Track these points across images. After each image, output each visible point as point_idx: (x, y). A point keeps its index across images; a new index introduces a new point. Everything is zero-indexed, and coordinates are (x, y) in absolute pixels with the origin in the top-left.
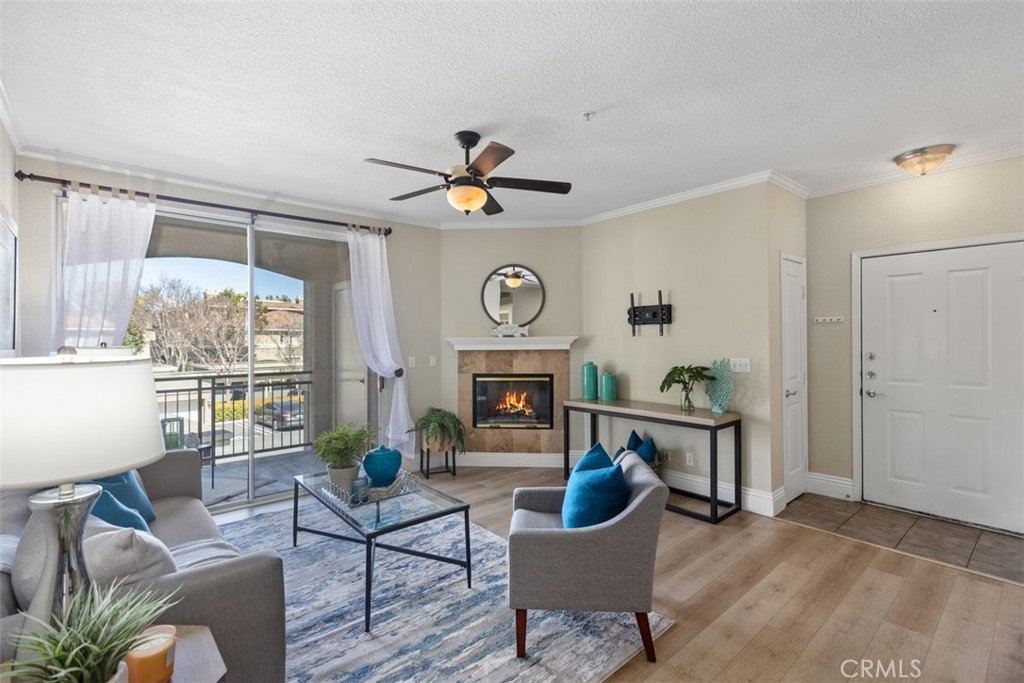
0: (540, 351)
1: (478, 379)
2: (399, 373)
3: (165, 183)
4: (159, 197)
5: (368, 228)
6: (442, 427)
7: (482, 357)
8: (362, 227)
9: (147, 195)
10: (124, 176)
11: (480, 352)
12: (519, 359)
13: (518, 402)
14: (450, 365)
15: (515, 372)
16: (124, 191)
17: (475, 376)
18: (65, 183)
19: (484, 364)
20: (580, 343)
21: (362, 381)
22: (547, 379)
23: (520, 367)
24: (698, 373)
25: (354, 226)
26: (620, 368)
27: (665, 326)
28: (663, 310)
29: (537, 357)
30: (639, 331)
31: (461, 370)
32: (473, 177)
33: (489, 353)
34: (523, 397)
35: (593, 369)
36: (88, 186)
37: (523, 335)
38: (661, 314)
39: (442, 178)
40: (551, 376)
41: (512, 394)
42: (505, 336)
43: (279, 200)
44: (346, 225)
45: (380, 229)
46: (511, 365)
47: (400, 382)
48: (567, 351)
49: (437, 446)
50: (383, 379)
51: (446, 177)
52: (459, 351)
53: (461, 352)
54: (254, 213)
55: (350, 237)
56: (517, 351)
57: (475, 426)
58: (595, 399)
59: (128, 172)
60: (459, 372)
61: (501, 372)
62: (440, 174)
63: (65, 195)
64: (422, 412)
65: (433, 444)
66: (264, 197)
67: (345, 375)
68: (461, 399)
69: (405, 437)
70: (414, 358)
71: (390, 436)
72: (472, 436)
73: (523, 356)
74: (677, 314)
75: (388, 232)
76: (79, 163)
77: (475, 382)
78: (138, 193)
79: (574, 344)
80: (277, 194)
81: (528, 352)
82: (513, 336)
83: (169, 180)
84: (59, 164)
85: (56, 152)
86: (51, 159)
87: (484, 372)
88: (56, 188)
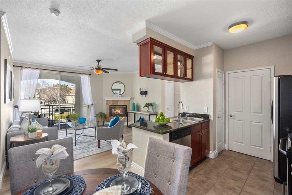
0: (124, 100)
2: (92, 105)
3: (41, 66)
4: (40, 69)
5: (85, 74)
6: (101, 116)
7: (111, 101)
8: (84, 74)
9: (38, 69)
10: (33, 65)
11: (111, 100)
13: (119, 111)
14: (105, 103)
15: (119, 105)
16: (33, 68)
17: (110, 105)
18: (22, 67)
19: (112, 103)
20: (132, 98)
21: (86, 107)
22: (125, 106)
23: (119, 103)
24: (151, 105)
26: (139, 104)
27: (146, 95)
28: (146, 92)
29: (123, 101)
30: (142, 96)
33: (113, 100)
34: (120, 110)
35: (134, 104)
36: (26, 67)
37: (120, 97)
40: (126, 106)
41: (118, 109)
42: (116, 97)
43: (66, 68)
44: (80, 73)
45: (88, 74)
47: (92, 106)
48: (130, 100)
49: (100, 120)
50: (89, 106)
53: (107, 100)
54: (60, 72)
55: (82, 76)
56: (119, 100)
57: (110, 116)
58: (134, 110)
59: (34, 64)
60: (107, 104)
61: (116, 105)
63: (22, 69)
64: (98, 113)
65: (99, 120)
66: (62, 68)
67: (84, 106)
68: (107, 110)
69: (93, 118)
70: (96, 101)
71: (90, 118)
74: (148, 93)
75: (90, 75)
76: (25, 63)
77: (110, 107)
78: (36, 68)
81: (121, 100)
83: (42, 65)
84: (21, 63)
85: (20, 61)
86: (19, 62)
87: (112, 104)
88: (20, 68)
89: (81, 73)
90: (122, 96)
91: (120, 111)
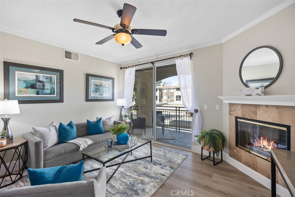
0: (277, 107)
1: (238, 120)
2: (196, 111)
5: (182, 56)
7: (239, 107)
11: (238, 104)
12: (261, 110)
15: (259, 119)
17: (237, 118)
18: (125, 68)
19: (240, 112)
22: (285, 129)
23: (262, 116)
25: (177, 57)
29: (275, 111)
31: (230, 114)
33: (243, 105)
40: (289, 127)
44: (175, 57)
45: (187, 55)
46: (256, 114)
47: (197, 115)
52: (229, 103)
55: (177, 61)
56: (259, 106)
57: (237, 145)
61: (250, 118)
66: (156, 57)
68: (230, 129)
72: (235, 151)
73: (265, 109)
75: (191, 54)
80: (158, 55)
81: (267, 106)
82: (251, 95)
87: (240, 116)
90: (265, 93)
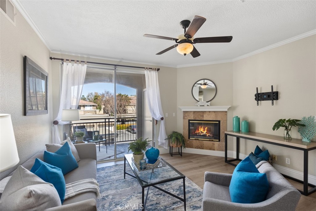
0: (215, 112)
1: (190, 122)
2: (162, 119)
3: (90, 58)
4: (88, 62)
5: (151, 69)
6: (177, 138)
7: (192, 113)
8: (149, 68)
9: (84, 62)
10: (78, 56)
11: (191, 111)
12: (206, 114)
13: (204, 131)
14: (180, 117)
15: (204, 120)
16: (78, 61)
17: (189, 120)
18: (62, 60)
19: (192, 116)
20: (232, 109)
21: (151, 121)
22: (218, 122)
23: (206, 117)
24: (293, 123)
25: (147, 68)
26: (251, 119)
27: (274, 101)
28: (273, 94)
29: (214, 114)
30: (260, 103)
31: (184, 118)
32: (187, 39)
33: (194, 112)
34: (206, 128)
35: (238, 119)
36: (68, 60)
37: (208, 105)
38: (273, 96)
39: (175, 41)
40: (219, 121)
41: (201, 127)
42: (200, 106)
43: (123, 61)
44: (144, 68)
45: (155, 69)
46: (203, 117)
47: (162, 122)
48: (226, 112)
49: (175, 145)
50: (157, 121)
51: (176, 40)
52: (183, 111)
53: (184, 112)
54: (116, 65)
55: (146, 72)
56: (205, 112)
57: (189, 138)
58: (239, 131)
60: (183, 119)
61: (199, 119)
62: (174, 39)
63: (63, 64)
64: (170, 133)
65: (174, 144)
66: (118, 60)
67: (147, 119)
68: (184, 128)
69: (164, 141)
70: (167, 113)
71: (159, 140)
72: (188, 142)
73: (208, 113)
74: (281, 96)
75: (158, 70)
76: (67, 54)
77: (189, 123)
78: (82, 62)
79: (229, 109)
80: (122, 59)
81: (210, 112)
82: (204, 106)
83: (91, 57)
84: (62, 54)
85: (60, 51)
86: (59, 53)
87: (193, 119)
88: (60, 62)
89: (146, 67)
90: (211, 105)
91: (207, 130)
